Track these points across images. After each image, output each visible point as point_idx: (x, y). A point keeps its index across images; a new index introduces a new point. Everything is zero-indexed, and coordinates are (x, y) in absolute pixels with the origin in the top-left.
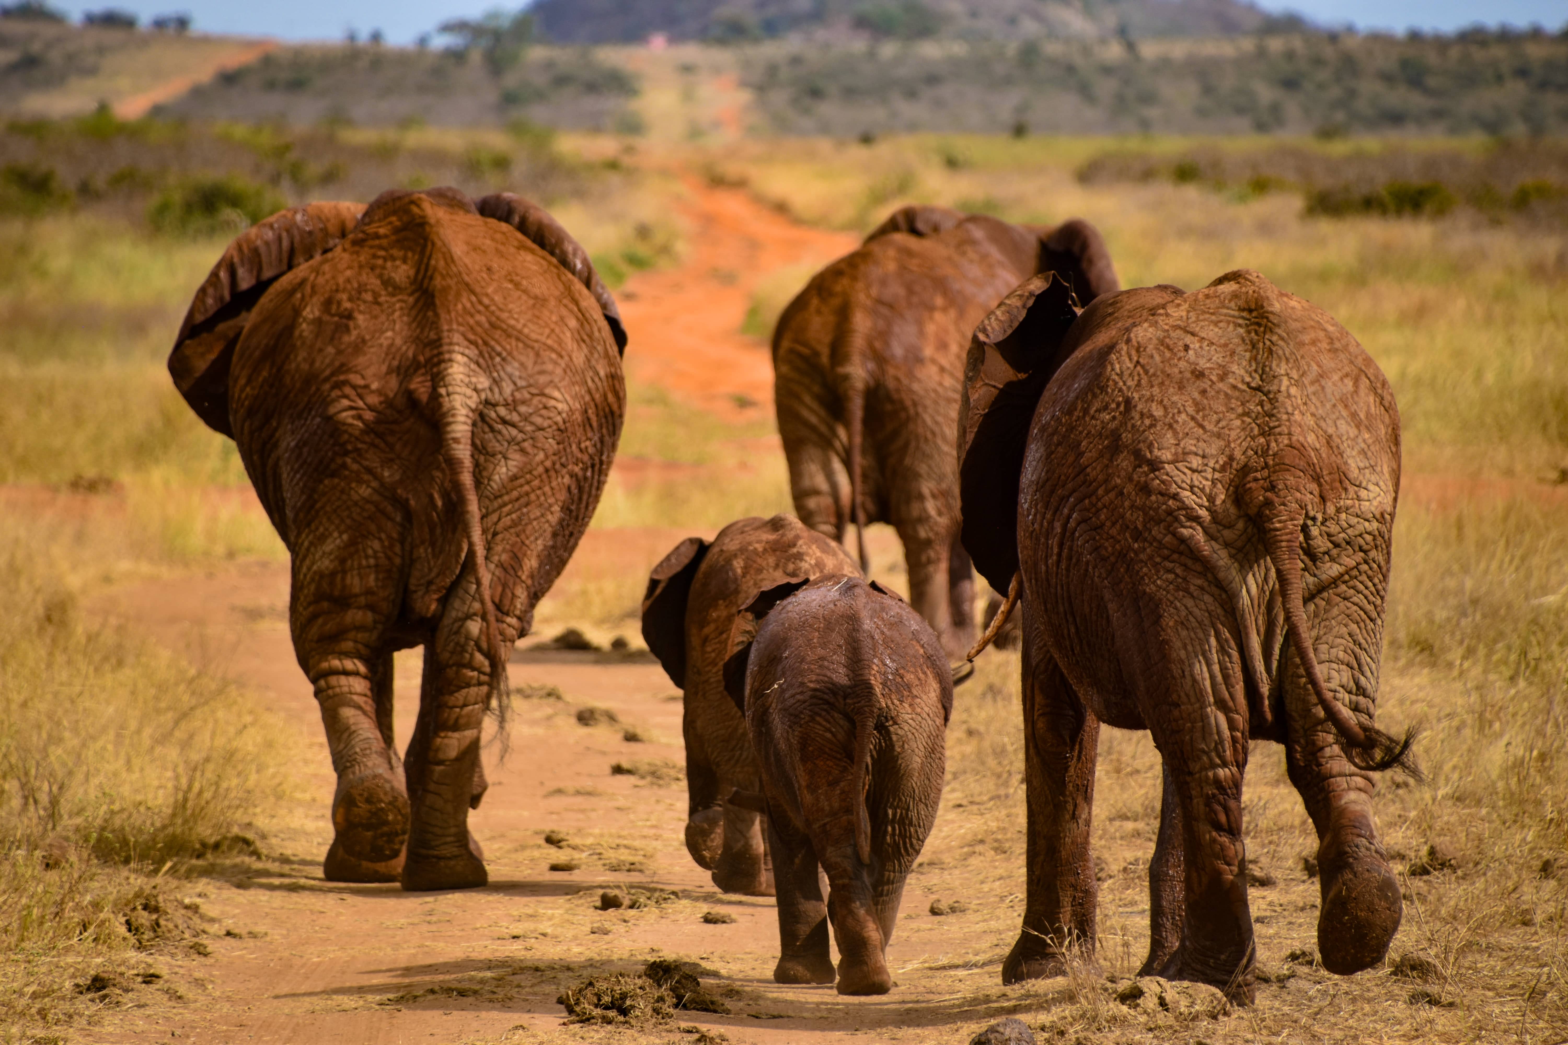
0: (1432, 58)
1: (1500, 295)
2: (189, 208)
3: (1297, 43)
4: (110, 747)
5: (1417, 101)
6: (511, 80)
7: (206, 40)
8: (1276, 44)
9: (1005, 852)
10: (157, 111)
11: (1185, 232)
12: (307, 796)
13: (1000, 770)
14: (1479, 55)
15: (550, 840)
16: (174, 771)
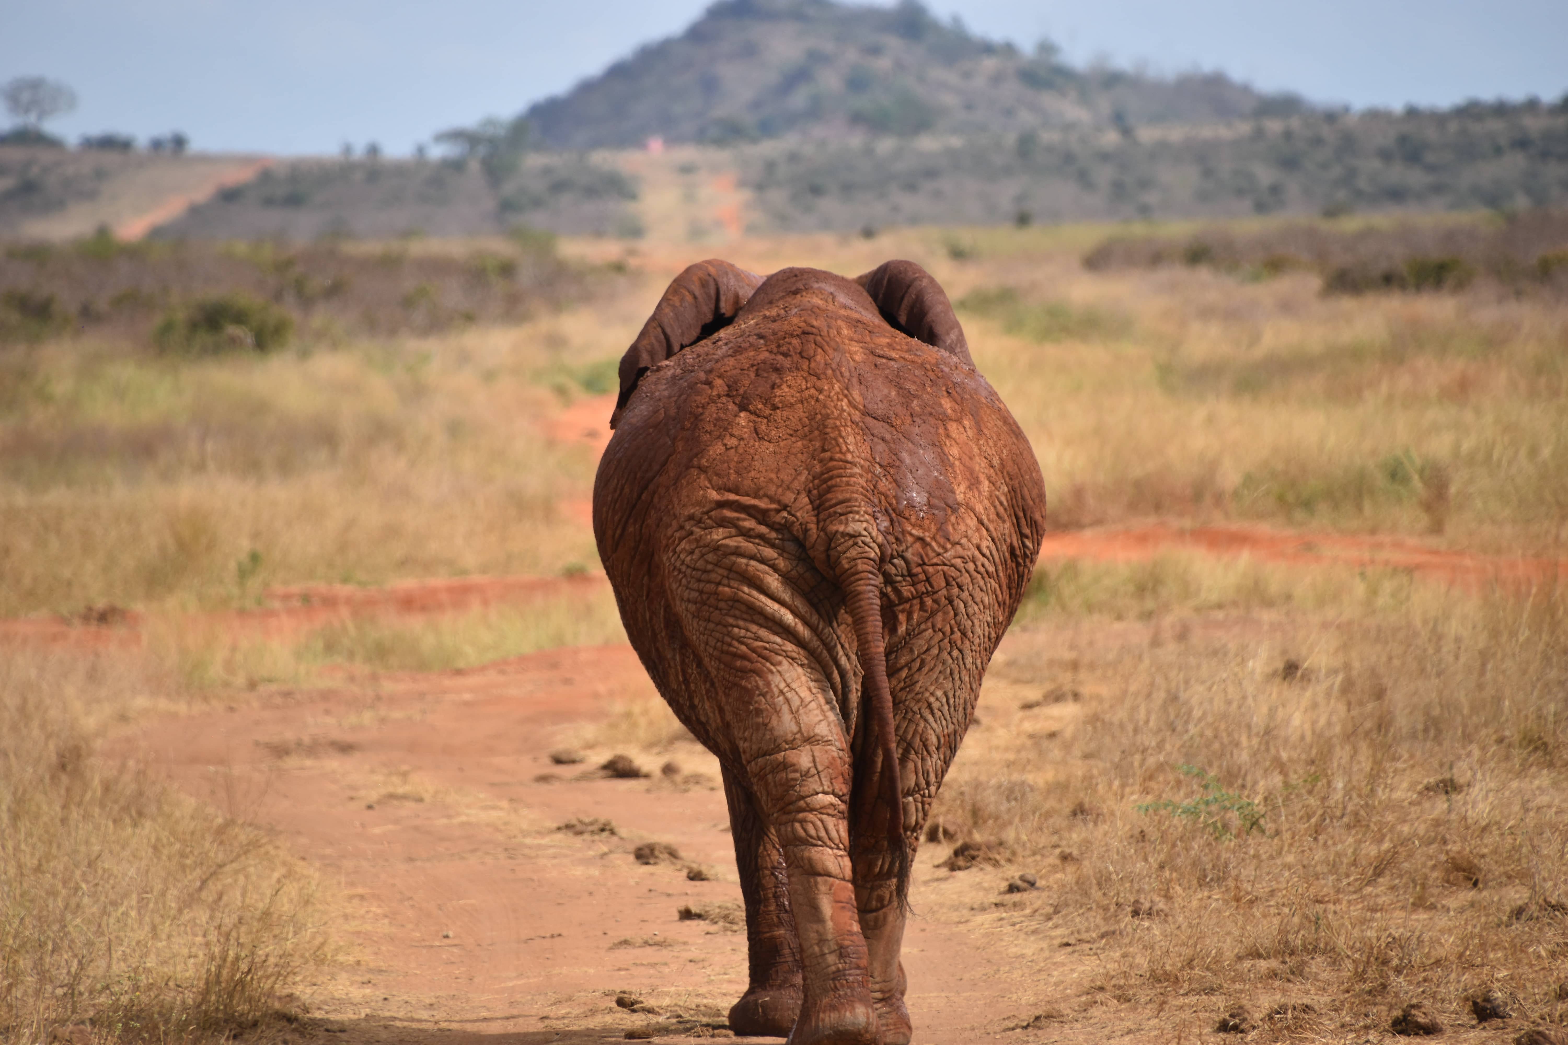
0: (1431, 134)
1: (1540, 368)
2: (193, 326)
3: (1295, 123)
4: (133, 914)
5: (1415, 178)
6: (509, 188)
7: (205, 159)
8: (1274, 126)
9: (1129, 1000)
10: (156, 233)
11: (1206, 313)
12: (351, 959)
13: (1106, 902)
14: (1476, 128)
15: (621, 1003)
16: (204, 936)
